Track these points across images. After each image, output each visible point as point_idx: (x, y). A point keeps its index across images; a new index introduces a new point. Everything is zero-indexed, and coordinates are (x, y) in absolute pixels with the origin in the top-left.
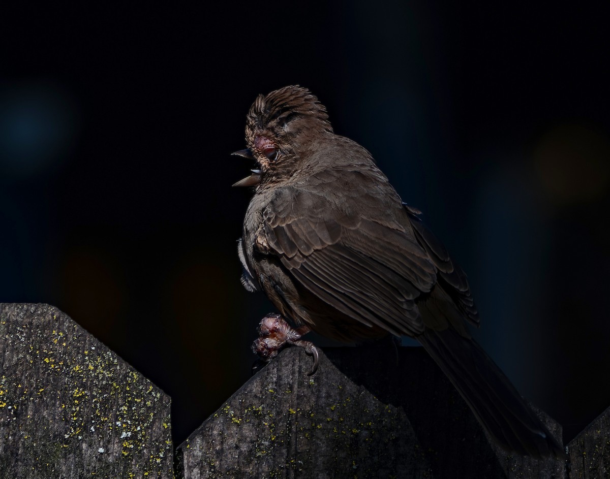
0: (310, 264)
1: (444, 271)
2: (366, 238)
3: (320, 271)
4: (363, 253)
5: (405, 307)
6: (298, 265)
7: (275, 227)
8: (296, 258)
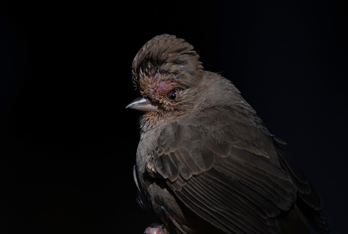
0: (189, 187)
1: (303, 192)
2: (237, 164)
3: (197, 194)
4: (233, 177)
5: (268, 224)
6: (180, 188)
7: (161, 155)
8: (178, 182)
